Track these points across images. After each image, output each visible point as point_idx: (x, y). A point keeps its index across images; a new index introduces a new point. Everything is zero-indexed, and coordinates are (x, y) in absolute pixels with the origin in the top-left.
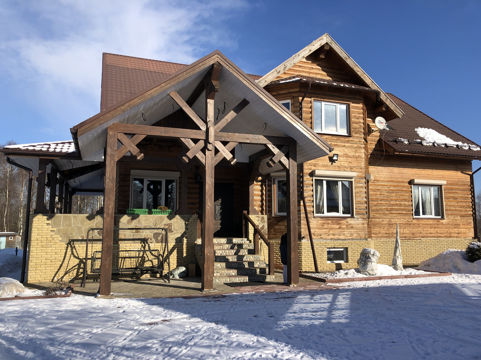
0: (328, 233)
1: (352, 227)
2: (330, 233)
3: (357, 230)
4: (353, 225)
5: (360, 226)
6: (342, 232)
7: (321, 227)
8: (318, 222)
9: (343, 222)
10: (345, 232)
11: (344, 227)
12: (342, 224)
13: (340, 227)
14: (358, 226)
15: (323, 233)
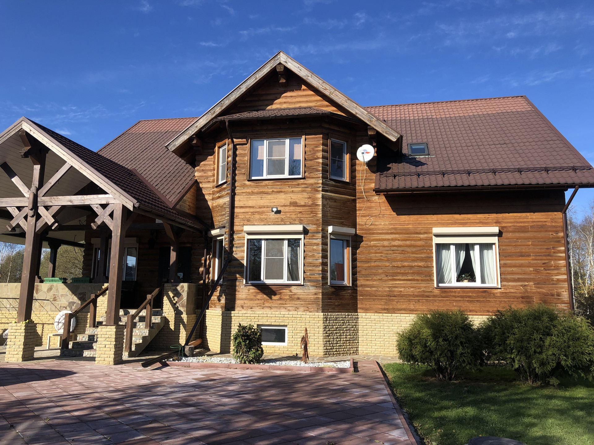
0: (263, 305)
1: (298, 299)
2: (264, 305)
3: (305, 301)
4: (301, 295)
5: (310, 296)
6: (283, 304)
7: (252, 297)
8: (249, 291)
9: (284, 291)
10: (287, 304)
11: (285, 297)
12: (283, 294)
13: (280, 297)
14: (307, 296)
15: (255, 305)
